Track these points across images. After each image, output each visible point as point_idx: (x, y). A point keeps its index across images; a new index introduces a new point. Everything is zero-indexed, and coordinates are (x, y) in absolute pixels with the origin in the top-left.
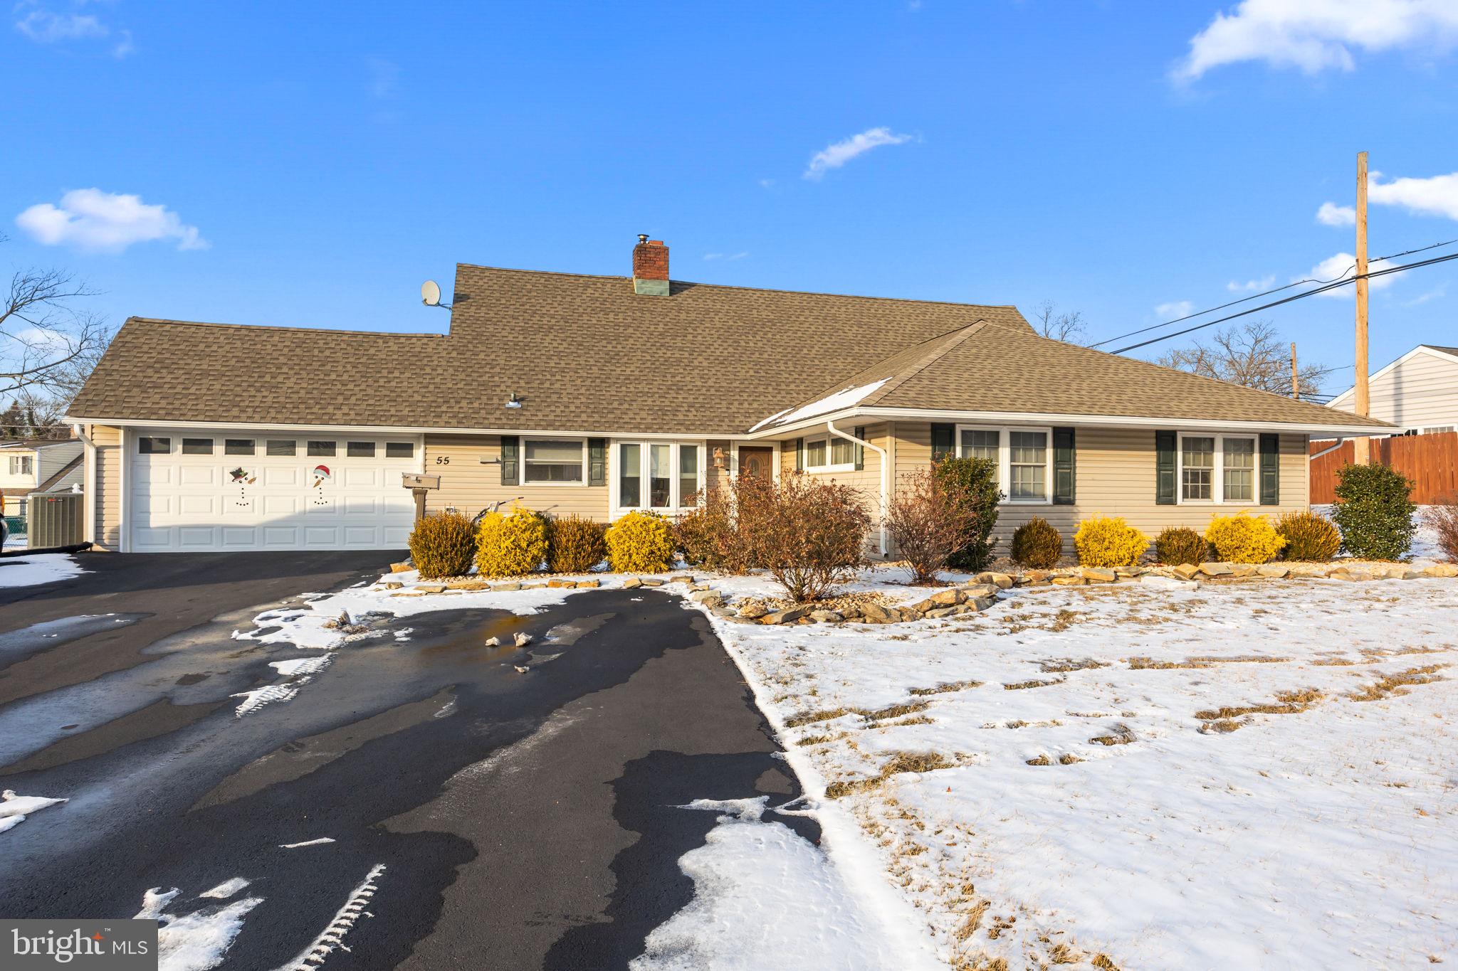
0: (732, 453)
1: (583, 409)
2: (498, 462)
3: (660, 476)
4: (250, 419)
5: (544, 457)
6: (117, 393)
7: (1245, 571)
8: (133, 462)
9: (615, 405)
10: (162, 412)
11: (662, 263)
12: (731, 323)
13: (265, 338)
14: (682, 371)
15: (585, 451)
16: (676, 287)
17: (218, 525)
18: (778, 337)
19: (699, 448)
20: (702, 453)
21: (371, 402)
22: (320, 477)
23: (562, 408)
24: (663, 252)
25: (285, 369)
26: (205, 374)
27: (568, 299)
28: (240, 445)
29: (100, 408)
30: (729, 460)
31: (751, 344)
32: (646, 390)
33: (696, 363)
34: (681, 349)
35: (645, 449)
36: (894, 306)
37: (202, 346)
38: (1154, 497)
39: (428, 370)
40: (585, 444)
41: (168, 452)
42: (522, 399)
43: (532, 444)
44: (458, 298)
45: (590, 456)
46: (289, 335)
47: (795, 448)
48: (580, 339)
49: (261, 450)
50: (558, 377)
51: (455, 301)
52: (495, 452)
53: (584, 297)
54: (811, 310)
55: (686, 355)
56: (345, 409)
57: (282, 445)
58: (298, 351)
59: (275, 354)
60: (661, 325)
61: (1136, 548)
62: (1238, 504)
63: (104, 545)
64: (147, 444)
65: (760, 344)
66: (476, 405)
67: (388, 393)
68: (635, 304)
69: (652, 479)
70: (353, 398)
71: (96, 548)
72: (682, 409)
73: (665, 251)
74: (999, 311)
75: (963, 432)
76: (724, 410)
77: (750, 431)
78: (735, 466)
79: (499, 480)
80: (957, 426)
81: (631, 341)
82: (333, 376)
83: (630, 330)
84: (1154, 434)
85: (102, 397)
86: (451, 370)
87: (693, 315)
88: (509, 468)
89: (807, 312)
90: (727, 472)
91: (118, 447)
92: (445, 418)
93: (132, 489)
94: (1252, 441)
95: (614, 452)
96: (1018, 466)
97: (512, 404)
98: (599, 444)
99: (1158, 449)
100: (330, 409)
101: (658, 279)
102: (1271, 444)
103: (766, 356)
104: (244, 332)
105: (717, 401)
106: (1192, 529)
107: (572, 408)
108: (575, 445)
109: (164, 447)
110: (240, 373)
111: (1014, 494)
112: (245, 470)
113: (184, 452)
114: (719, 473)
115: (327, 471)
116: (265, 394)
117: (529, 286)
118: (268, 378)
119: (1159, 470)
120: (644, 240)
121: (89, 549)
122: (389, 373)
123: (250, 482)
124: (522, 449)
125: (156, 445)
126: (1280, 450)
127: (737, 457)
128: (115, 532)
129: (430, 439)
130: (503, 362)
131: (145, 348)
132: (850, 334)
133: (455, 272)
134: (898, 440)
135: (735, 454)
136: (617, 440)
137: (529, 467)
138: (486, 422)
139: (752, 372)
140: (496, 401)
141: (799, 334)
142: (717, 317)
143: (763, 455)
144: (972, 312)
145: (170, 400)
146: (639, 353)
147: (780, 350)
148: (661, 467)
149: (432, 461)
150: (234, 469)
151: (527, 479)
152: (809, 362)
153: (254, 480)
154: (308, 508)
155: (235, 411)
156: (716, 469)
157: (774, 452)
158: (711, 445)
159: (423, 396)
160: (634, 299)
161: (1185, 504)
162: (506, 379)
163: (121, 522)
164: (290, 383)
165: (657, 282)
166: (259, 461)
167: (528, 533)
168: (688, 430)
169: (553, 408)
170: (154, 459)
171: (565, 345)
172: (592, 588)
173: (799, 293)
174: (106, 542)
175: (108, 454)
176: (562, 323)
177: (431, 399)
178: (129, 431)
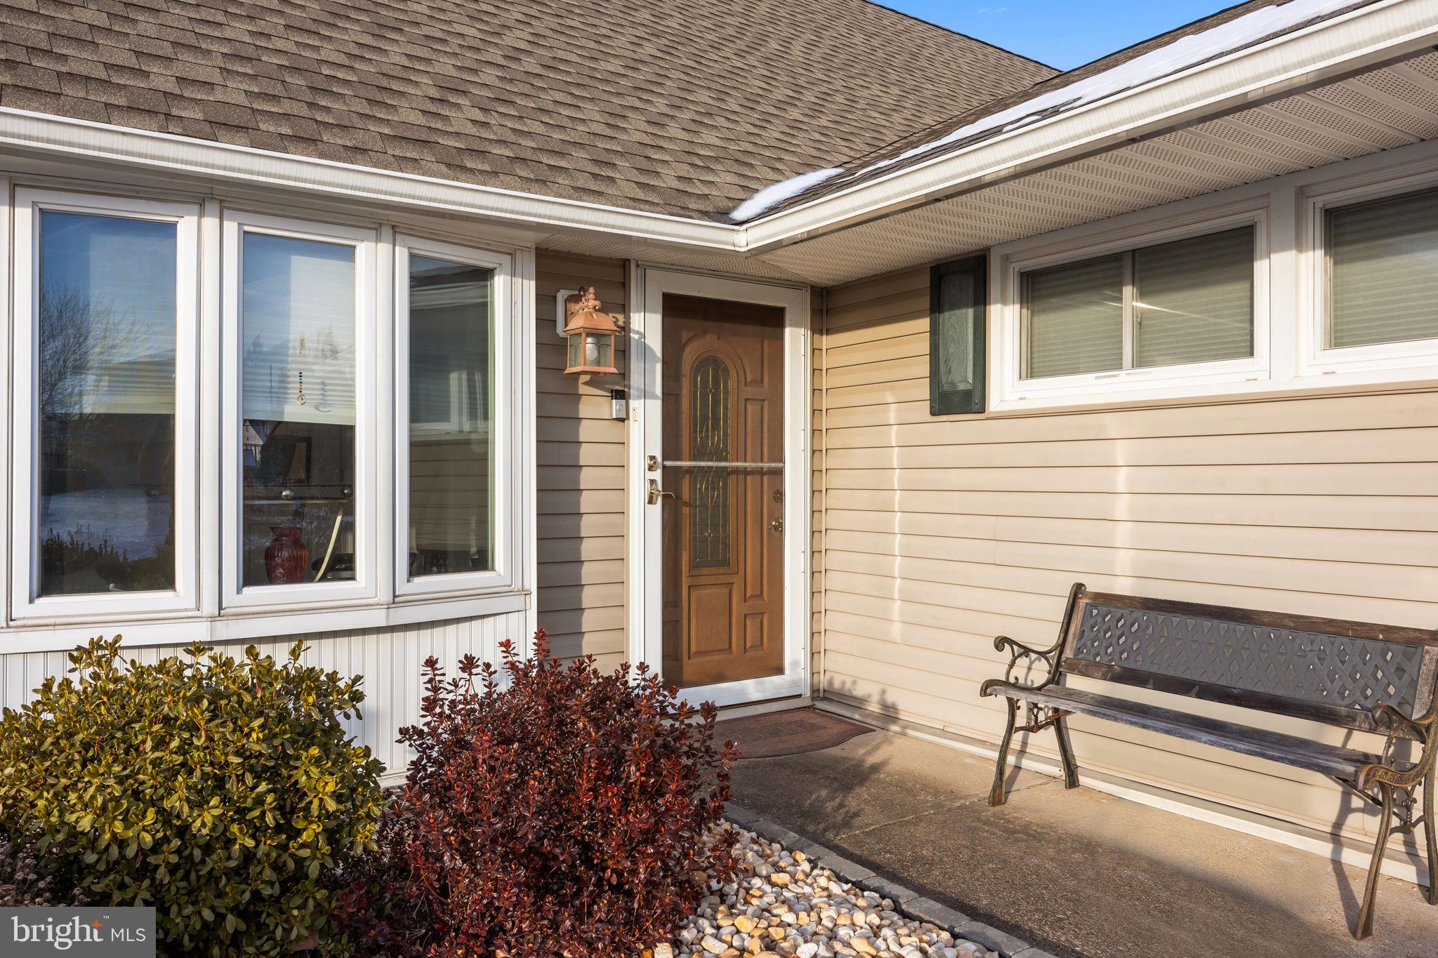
47: (925, 302)
69: (250, 424)
72: (410, 89)
77: (738, 215)
90: (616, 406)
114: (585, 409)
127: (655, 342)
148: (301, 366)
156: (576, 388)
157: (788, 331)
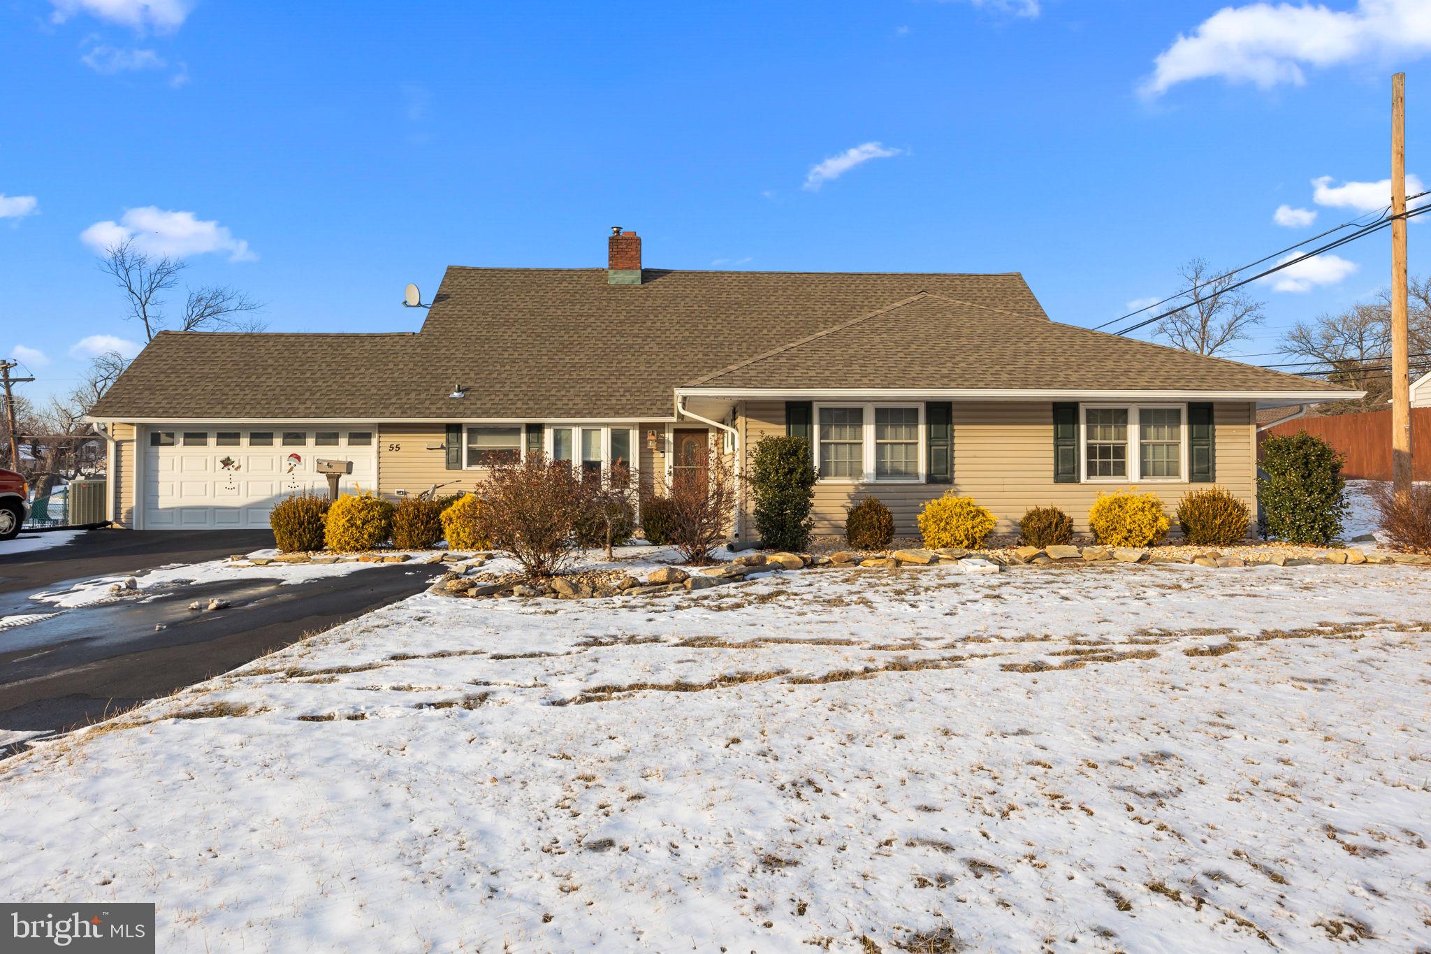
0: (667, 435)
1: (521, 396)
2: (442, 448)
3: (592, 459)
4: (228, 415)
5: (485, 443)
6: (131, 395)
7: (1096, 555)
8: (146, 453)
9: (553, 392)
10: (161, 410)
11: (634, 253)
12: (696, 307)
13: (261, 343)
14: (629, 357)
15: (523, 436)
16: (648, 275)
17: (211, 507)
18: (741, 319)
19: (631, 431)
20: (634, 436)
21: (332, 397)
22: (293, 464)
23: (501, 397)
24: (635, 242)
25: (270, 370)
26: (204, 377)
27: (541, 293)
28: (228, 436)
29: (115, 408)
30: (664, 443)
31: (710, 327)
32: (588, 376)
33: (647, 348)
34: (636, 336)
35: (576, 434)
36: (879, 282)
37: (209, 353)
38: (1052, 474)
39: (391, 366)
40: (523, 429)
41: (172, 444)
42: (467, 390)
43: (474, 431)
44: (439, 298)
45: (528, 442)
46: (283, 339)
48: (540, 330)
49: (245, 441)
50: (508, 367)
51: (436, 301)
52: (440, 439)
53: (557, 289)
54: (785, 290)
55: (639, 341)
56: (309, 404)
57: (261, 436)
58: (286, 354)
59: (266, 357)
60: (624, 313)
61: (976, 529)
62: (1160, 481)
63: (121, 524)
64: (154, 438)
65: (719, 327)
66: (423, 396)
67: (349, 388)
68: (605, 294)
69: (583, 461)
70: (319, 393)
71: (116, 526)
72: (617, 394)
73: (638, 241)
74: (1000, 280)
75: (821, 409)
76: (660, 393)
78: (670, 448)
79: (444, 465)
80: (815, 404)
81: (589, 330)
82: (308, 375)
83: (592, 320)
84: (1051, 407)
85: (118, 400)
86: (411, 365)
87: (659, 302)
88: (453, 454)
89: (780, 292)
90: (662, 455)
91: (132, 441)
92: (392, 409)
93: (145, 476)
94: (1179, 411)
95: (549, 435)
96: (887, 444)
97: (456, 394)
98: (535, 430)
99: (1056, 423)
100: (296, 404)
101: (629, 268)
102: (1202, 414)
103: (721, 338)
104: (247, 339)
105: (656, 385)
106: (1059, 508)
107: (511, 396)
108: (514, 431)
109: (169, 440)
110: (231, 375)
111: (880, 472)
112: (232, 459)
113: (185, 444)
114: (653, 455)
115: (298, 458)
116: (247, 392)
117: (508, 283)
118: (253, 379)
119: (1056, 446)
120: (618, 232)
121: (109, 526)
122: (356, 369)
123: (237, 469)
124: (465, 436)
125: (163, 438)
126: (1215, 420)
127: (671, 439)
128: (130, 512)
129: (384, 428)
130: (460, 356)
131: (165, 357)
132: (820, 312)
133: (444, 274)
134: (748, 420)
135: (669, 436)
136: (550, 425)
137: (470, 451)
138: (428, 411)
139: (700, 356)
140: (443, 391)
141: (765, 314)
142: (683, 303)
143: (700, 437)
144: (967, 283)
145: (170, 400)
146: (593, 341)
147: (739, 332)
148: (593, 450)
149: (385, 449)
150: (223, 458)
151: (469, 464)
152: (765, 343)
153: (239, 467)
154: (283, 491)
155: (218, 408)
156: (651, 451)
157: (709, 434)
158: (643, 428)
159: (379, 390)
160: (605, 289)
161: (1089, 481)
162: (458, 371)
163: (134, 504)
164: (270, 382)
165: (628, 272)
166: (243, 450)
167: (365, 512)
168: (617, 414)
169: (493, 397)
170: (163, 451)
171: (524, 336)
172: (396, 563)
173: (777, 274)
174: (123, 520)
175: (125, 447)
176: (528, 316)
177: (385, 392)
178: (142, 427)
